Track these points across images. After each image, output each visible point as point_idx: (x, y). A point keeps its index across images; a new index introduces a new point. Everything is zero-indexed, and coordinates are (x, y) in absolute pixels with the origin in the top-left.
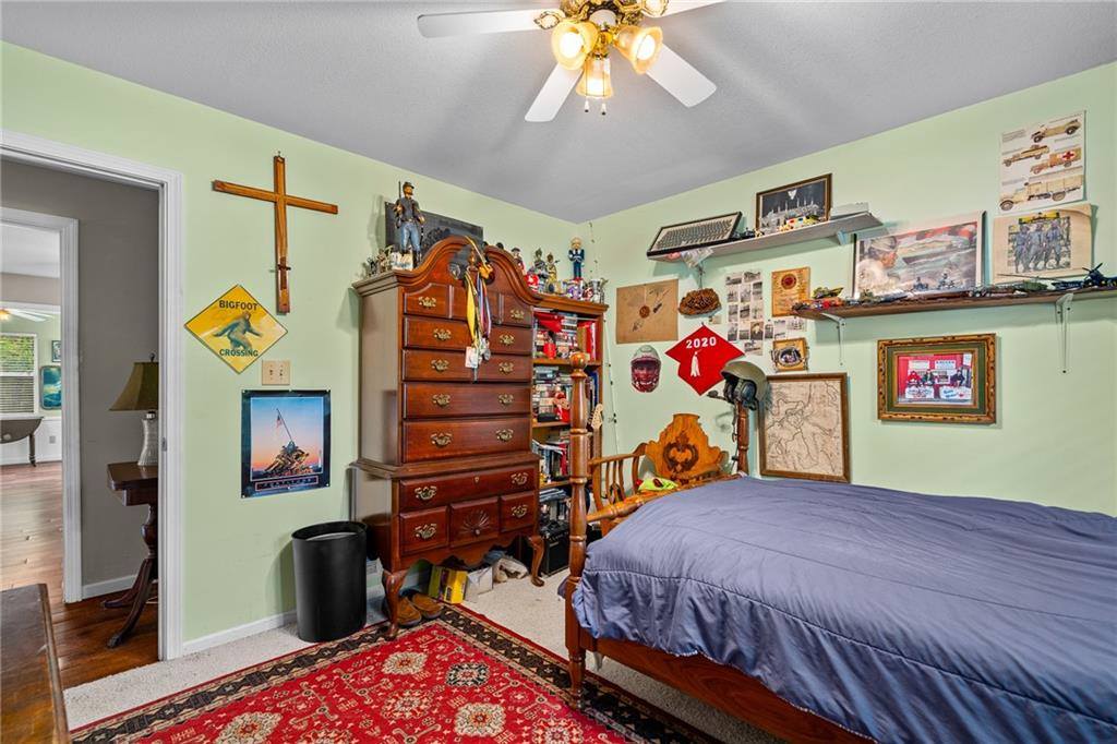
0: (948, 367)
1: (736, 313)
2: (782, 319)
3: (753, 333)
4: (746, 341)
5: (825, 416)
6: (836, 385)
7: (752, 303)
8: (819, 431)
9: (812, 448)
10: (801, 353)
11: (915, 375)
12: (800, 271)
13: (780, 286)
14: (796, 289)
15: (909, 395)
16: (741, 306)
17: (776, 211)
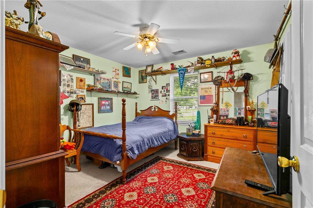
0: (107, 103)
1: (65, 85)
2: (79, 89)
3: (71, 92)
4: (68, 94)
5: (89, 113)
6: (91, 106)
7: (70, 83)
8: (87, 117)
9: (86, 121)
10: (84, 98)
11: (103, 104)
12: (84, 79)
13: (79, 81)
14: (83, 83)
15: (102, 108)
16: (67, 83)
17: (78, 62)
